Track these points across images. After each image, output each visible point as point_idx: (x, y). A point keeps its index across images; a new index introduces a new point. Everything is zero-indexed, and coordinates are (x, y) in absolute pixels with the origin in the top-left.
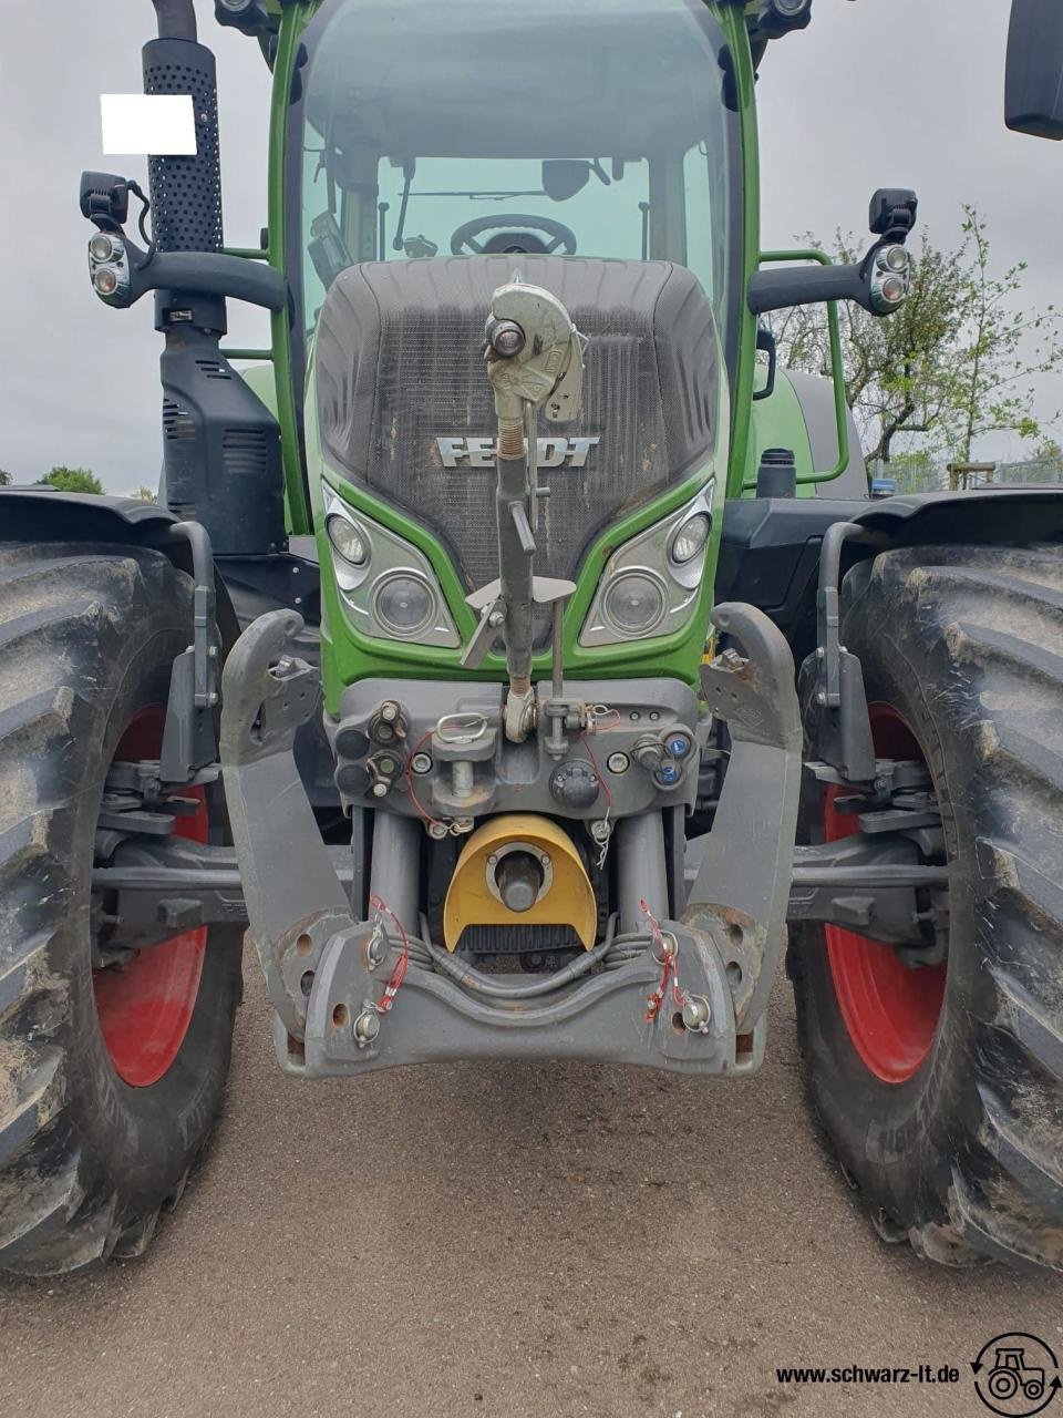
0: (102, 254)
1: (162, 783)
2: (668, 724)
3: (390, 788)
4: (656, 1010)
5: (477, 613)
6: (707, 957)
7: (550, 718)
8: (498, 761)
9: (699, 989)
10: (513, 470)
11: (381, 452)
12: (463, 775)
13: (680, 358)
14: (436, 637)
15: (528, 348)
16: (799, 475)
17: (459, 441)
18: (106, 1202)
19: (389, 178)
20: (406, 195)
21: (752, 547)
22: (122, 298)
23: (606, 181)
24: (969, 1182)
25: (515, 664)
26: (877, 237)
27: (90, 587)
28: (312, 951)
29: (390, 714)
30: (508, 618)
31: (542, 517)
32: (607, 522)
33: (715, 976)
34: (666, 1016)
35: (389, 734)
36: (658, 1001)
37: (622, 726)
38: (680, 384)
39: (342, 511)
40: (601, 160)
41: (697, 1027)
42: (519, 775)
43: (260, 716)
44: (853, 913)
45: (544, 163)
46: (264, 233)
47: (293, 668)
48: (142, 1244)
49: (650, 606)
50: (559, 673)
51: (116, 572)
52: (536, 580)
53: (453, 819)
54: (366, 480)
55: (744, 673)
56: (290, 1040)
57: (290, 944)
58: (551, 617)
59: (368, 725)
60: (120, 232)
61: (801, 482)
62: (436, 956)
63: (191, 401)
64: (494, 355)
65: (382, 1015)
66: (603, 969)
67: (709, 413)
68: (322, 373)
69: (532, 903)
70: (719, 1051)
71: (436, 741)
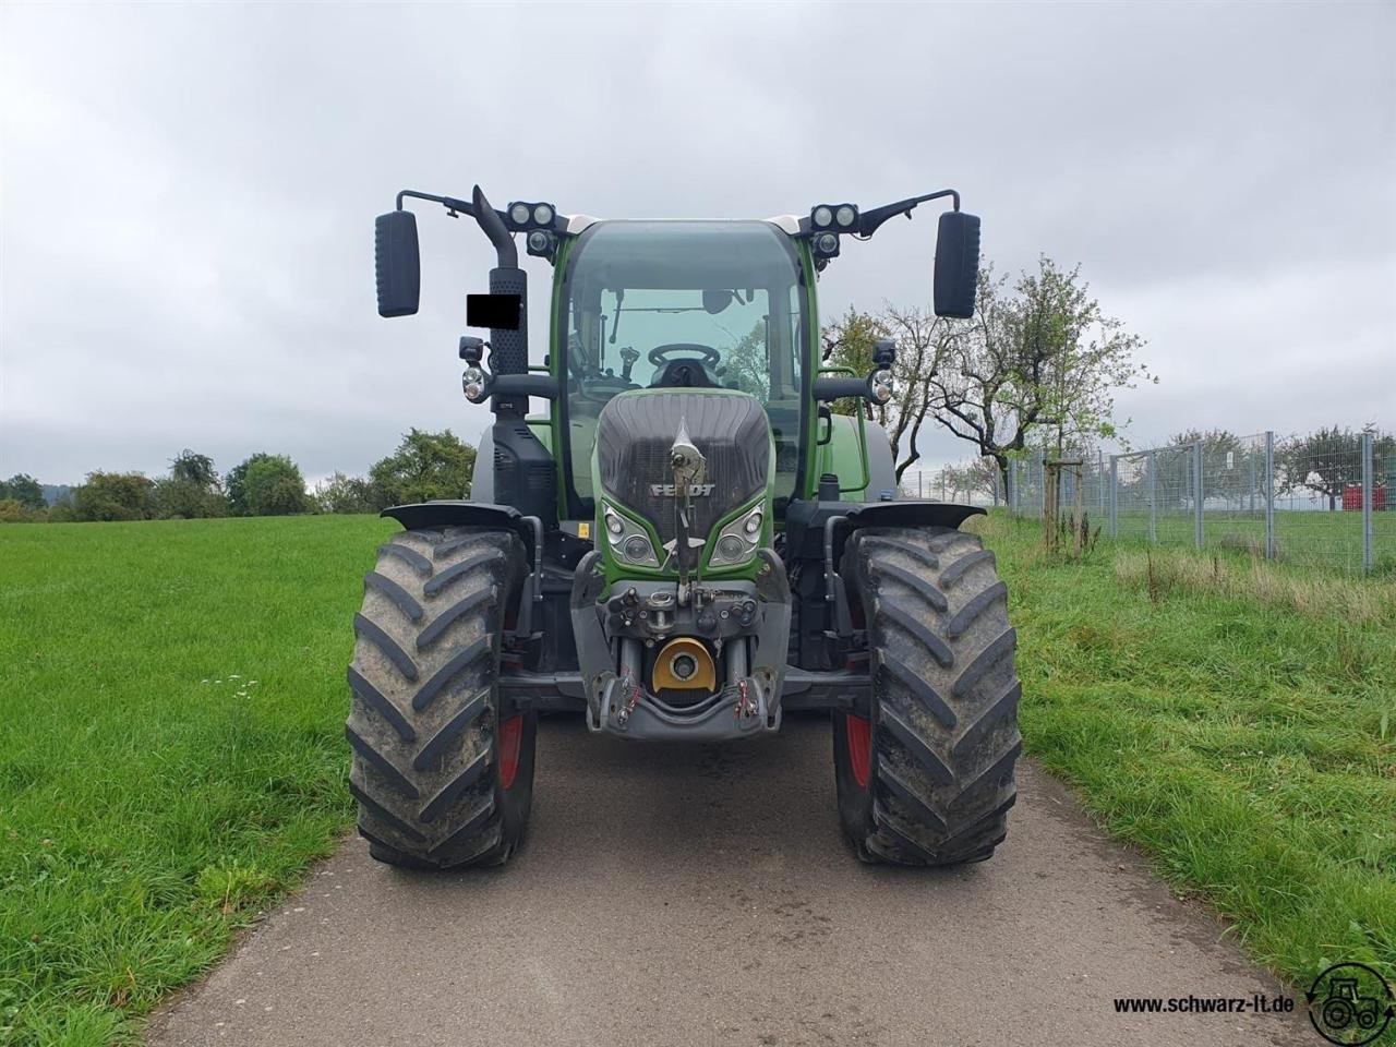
0: (470, 378)
1: (517, 639)
2: (746, 599)
3: (632, 623)
4: (739, 712)
5: (667, 552)
6: (757, 687)
7: (696, 595)
8: (675, 613)
9: (754, 698)
10: (680, 500)
11: (630, 491)
12: (661, 617)
13: (747, 454)
14: (650, 562)
15: (685, 463)
16: (841, 488)
17: (661, 486)
18: (498, 821)
19: (608, 300)
20: (618, 310)
22: (479, 400)
23: (743, 303)
24: (881, 802)
25: (682, 574)
27: (494, 546)
28: (603, 684)
29: (632, 592)
30: (679, 553)
31: (692, 516)
32: (721, 516)
33: (760, 693)
34: (742, 713)
35: (632, 601)
36: (739, 708)
37: (726, 599)
38: (747, 465)
39: (613, 513)
40: (738, 291)
41: (753, 713)
42: (684, 620)
43: (585, 592)
44: (846, 702)
45: (704, 293)
46: (547, 355)
47: (597, 573)
48: (506, 856)
49: (738, 550)
50: (699, 579)
51: (504, 539)
52: (690, 539)
53: (657, 634)
54: (623, 501)
55: (769, 574)
56: (594, 718)
57: (594, 679)
58: (697, 555)
59: (623, 598)
60: (479, 366)
61: (843, 491)
62: (650, 696)
63: (511, 450)
64: (674, 464)
65: (629, 713)
66: (718, 700)
67: (763, 474)
68: (602, 456)
69: (689, 678)
70: (760, 721)
71: (650, 604)
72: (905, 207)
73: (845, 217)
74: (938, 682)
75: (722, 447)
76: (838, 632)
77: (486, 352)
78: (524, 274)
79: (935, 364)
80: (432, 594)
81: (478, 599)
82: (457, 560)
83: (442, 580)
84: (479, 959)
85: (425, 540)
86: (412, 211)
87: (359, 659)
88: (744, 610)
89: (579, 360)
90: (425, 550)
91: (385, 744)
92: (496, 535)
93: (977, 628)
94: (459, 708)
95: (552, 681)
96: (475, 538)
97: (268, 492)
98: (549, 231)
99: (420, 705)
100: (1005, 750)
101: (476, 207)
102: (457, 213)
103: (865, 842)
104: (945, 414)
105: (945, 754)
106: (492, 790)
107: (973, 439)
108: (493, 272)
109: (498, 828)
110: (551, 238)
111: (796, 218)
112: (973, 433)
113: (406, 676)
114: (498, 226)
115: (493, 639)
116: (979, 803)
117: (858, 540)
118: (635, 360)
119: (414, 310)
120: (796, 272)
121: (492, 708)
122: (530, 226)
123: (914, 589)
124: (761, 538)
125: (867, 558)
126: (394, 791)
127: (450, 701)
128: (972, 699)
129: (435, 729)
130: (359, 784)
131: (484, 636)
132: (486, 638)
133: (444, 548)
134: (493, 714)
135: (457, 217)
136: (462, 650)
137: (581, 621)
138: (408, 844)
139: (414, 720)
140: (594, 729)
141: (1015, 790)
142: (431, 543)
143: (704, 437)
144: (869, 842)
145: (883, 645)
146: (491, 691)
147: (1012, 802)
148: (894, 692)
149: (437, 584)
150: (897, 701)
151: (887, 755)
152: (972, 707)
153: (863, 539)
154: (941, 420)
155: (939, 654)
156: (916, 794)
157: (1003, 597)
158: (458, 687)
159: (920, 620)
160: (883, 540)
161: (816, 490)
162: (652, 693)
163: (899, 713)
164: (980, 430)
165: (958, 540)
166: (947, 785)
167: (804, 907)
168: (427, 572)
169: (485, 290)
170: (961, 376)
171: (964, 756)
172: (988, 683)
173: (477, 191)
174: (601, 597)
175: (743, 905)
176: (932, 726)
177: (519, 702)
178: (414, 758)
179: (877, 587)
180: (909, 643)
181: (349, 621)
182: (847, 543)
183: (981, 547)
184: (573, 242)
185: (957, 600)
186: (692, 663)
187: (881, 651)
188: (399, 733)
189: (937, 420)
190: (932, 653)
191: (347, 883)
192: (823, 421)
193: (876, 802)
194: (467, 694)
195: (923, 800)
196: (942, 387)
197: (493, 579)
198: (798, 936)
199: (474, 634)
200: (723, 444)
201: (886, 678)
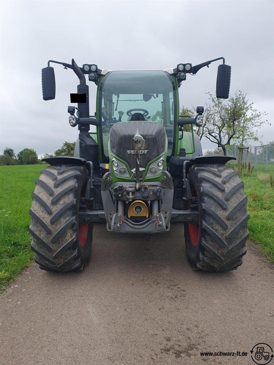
0: (71, 119)
1: (85, 200)
2: (158, 188)
3: (121, 196)
4: (156, 224)
5: (132, 172)
6: (162, 216)
7: (142, 186)
8: (135, 192)
9: (161, 220)
10: (137, 155)
11: (120, 152)
12: (131, 194)
13: (159, 140)
14: (127, 176)
15: (138, 142)
17: (130, 151)
18: (79, 258)
19: (114, 98)
20: (118, 101)
21: (177, 165)
22: (74, 126)
23: (155, 98)
24: (202, 253)
25: (137, 179)
26: (198, 114)
28: (112, 215)
29: (121, 185)
30: (136, 173)
31: (141, 160)
32: (150, 161)
33: (163, 218)
34: (157, 225)
35: (121, 188)
36: (156, 223)
37: (152, 188)
38: (159, 143)
39: (115, 160)
40: (154, 94)
41: (161, 225)
42: (138, 195)
43: (106, 185)
44: (190, 220)
45: (143, 95)
46: (95, 113)
47: (109, 179)
48: (82, 268)
49: (155, 172)
50: (143, 181)
51: (81, 168)
52: (140, 168)
53: (129, 199)
54: (118, 156)
55: (166, 180)
56: (109, 227)
57: (109, 214)
58: (142, 173)
59: (118, 187)
60: (74, 115)
61: (187, 154)
62: (127, 219)
63: (84, 142)
64: (135, 142)
65: (120, 225)
66: (149, 220)
67: (163, 146)
68: (111, 142)
69: (140, 213)
70: (163, 228)
71: (127, 189)
72: (207, 64)
73: (188, 68)
74: (222, 214)
75: (150, 138)
76: (187, 197)
77: (76, 111)
78: (88, 87)
79: (206, 122)
80: (57, 186)
81: (71, 188)
82: (65, 175)
83: (60, 182)
84: (72, 305)
85: (55, 169)
86: (53, 67)
87: (33, 207)
88: (158, 191)
89: (106, 115)
90: (55, 172)
91: (42, 234)
92: (78, 167)
93: (234, 197)
94: (66, 223)
95: (96, 213)
96: (71, 168)
97: (28, 158)
98: (95, 73)
99: (52, 222)
100: (244, 236)
101: (73, 66)
102: (67, 68)
103: (196, 264)
104: (208, 136)
105: (224, 238)
106: (77, 249)
107: (216, 143)
108: (78, 86)
109: (79, 260)
110: (96, 75)
111: (172, 69)
112: (216, 141)
113: (48, 213)
114: (80, 72)
115: (76, 201)
116: (234, 253)
117: (194, 168)
118: (123, 115)
119: (54, 98)
120: (172, 86)
121: (76, 223)
122: (89, 72)
123: (214, 184)
124: (163, 168)
125: (197, 174)
126: (45, 249)
127: (62, 220)
128: (233, 220)
129: (58, 230)
130: (34, 247)
131: (73, 199)
132: (74, 200)
133: (61, 171)
134: (77, 225)
135: (67, 69)
136: (66, 204)
137: (104, 195)
138: (51, 265)
139: (51, 227)
140: (109, 230)
141: (246, 249)
142: (57, 170)
143: (144, 134)
144: (198, 265)
145: (204, 202)
146: (76, 217)
147: (245, 253)
148: (207, 218)
149: (58, 183)
150: (208, 221)
151: (205, 238)
152: (233, 223)
153: (196, 168)
154: (207, 137)
155: (222, 205)
156: (214, 251)
157: (243, 186)
158: (65, 216)
159: (216, 194)
160: (203, 168)
161: (178, 154)
162: (128, 218)
163: (209, 225)
164: (218, 140)
165: (227, 168)
166: (224, 248)
167: (177, 286)
168: (55, 179)
169: (76, 92)
170: (213, 126)
171: (230, 239)
172: (238, 214)
173: (73, 61)
174: (112, 187)
175: (157, 285)
176: (220, 229)
177: (86, 220)
178: (51, 239)
179: (201, 184)
180: (212, 202)
181: (30, 195)
182: (190, 169)
183: (234, 170)
184: (103, 77)
185: (228, 187)
186: (141, 208)
187: (203, 204)
188: (46, 231)
189: (206, 137)
190: (220, 205)
191: (33, 276)
192: (181, 132)
193: (200, 253)
194: (68, 218)
195: (216, 253)
196: (208, 129)
197: (76, 181)
198: (176, 297)
199: (70, 199)
200: (151, 137)
201: (204, 213)
